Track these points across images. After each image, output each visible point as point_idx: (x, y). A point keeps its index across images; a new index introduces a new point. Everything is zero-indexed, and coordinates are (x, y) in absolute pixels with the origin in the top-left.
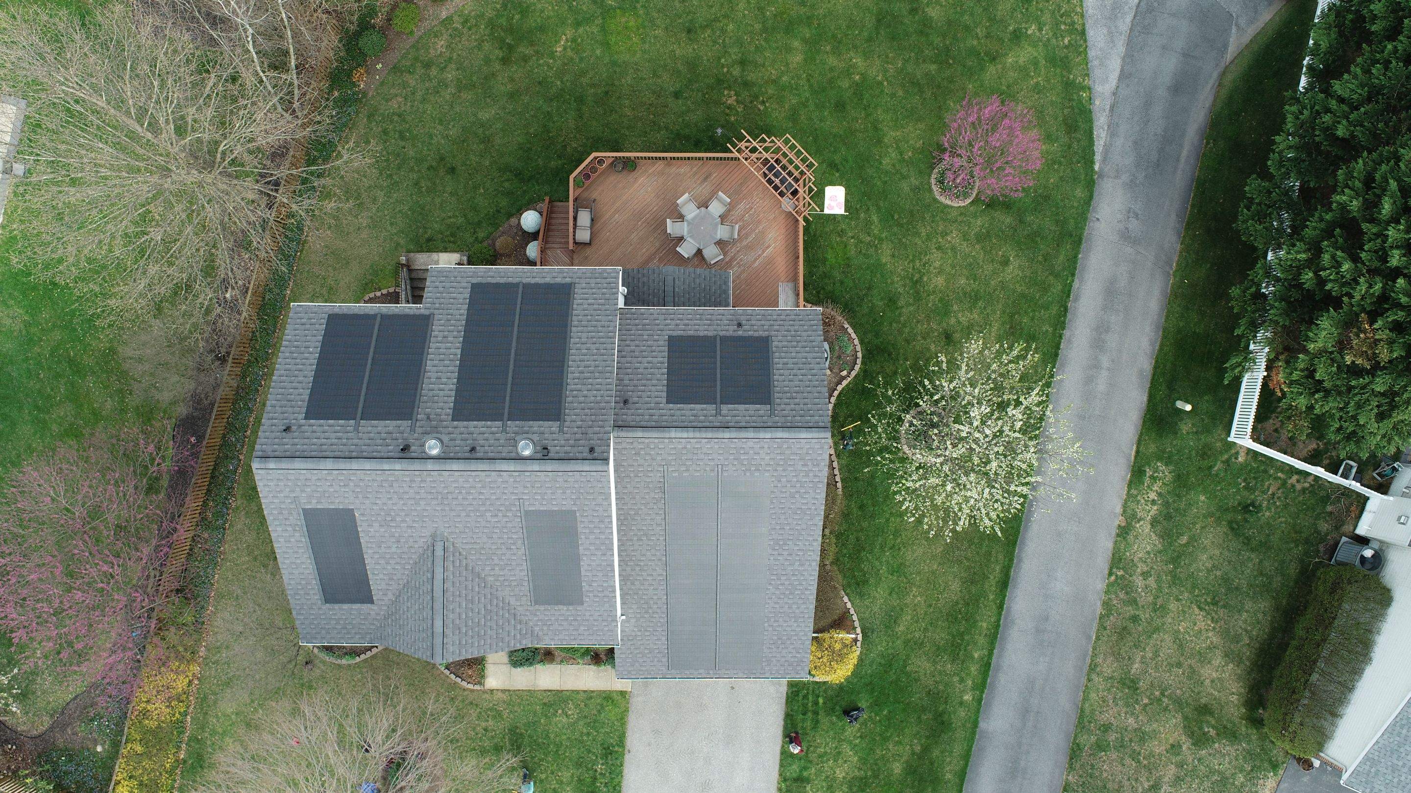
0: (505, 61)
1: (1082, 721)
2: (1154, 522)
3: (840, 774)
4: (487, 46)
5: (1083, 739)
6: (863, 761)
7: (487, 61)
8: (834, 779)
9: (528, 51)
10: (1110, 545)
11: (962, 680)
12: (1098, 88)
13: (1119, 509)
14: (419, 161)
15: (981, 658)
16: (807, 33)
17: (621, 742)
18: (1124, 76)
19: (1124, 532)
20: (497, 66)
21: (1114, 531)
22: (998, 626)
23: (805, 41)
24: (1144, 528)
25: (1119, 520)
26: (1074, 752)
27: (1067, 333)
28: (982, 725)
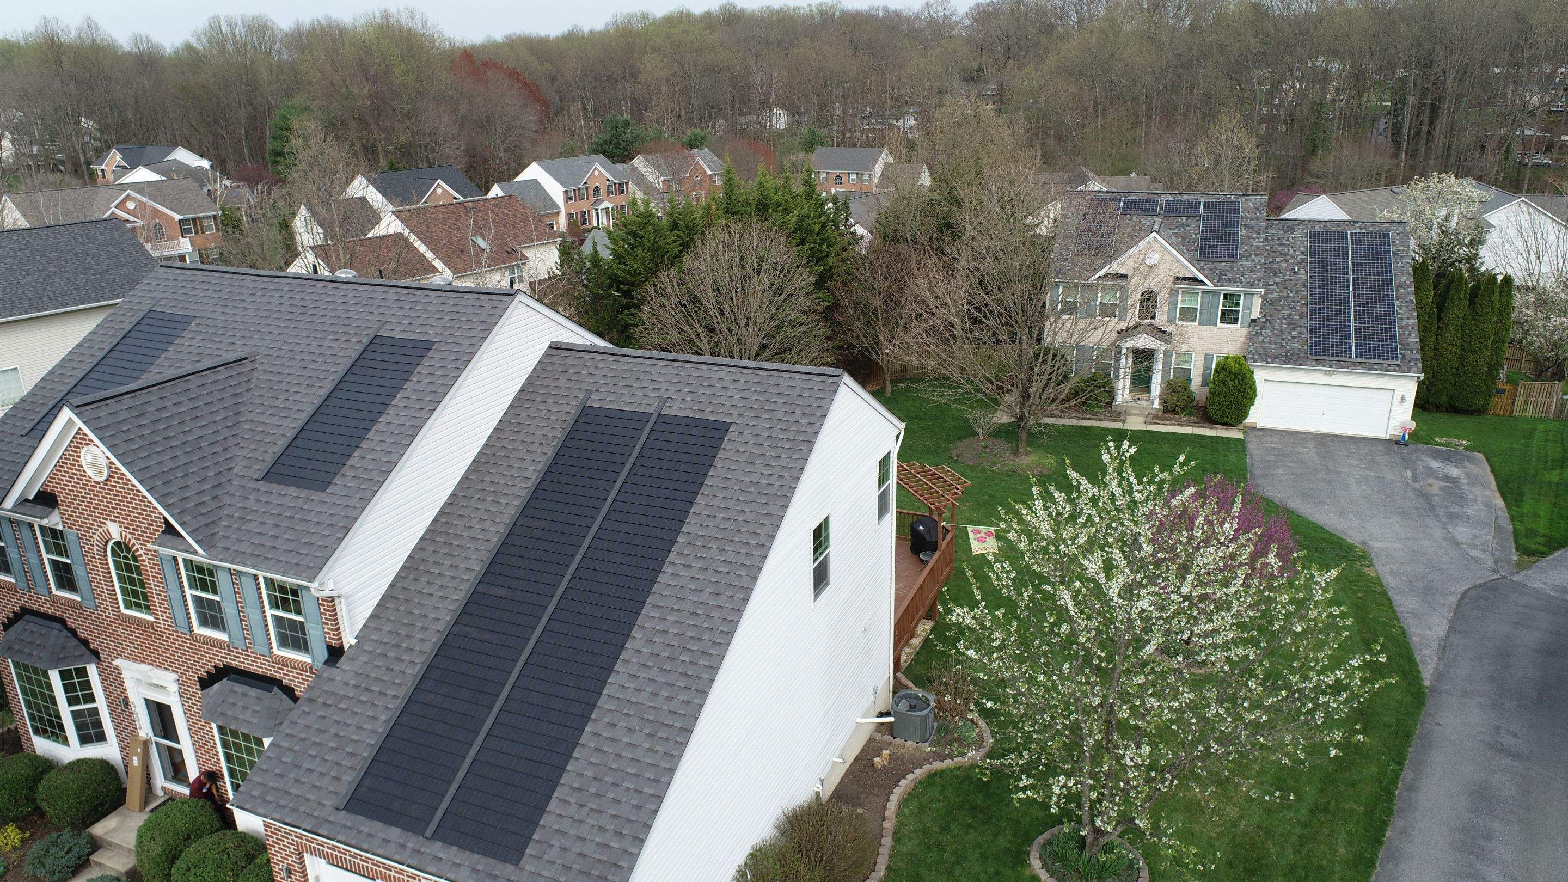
12: (1416, 631)
27: (1397, 823)
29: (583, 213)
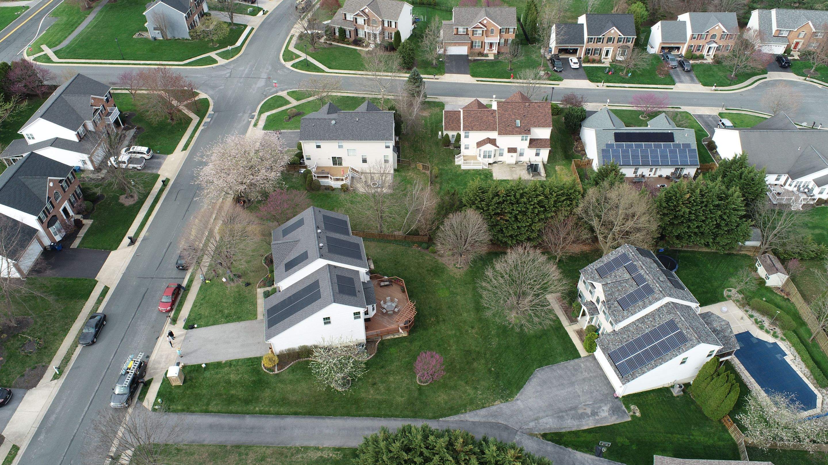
0: (427, 270)
1: (249, 447)
2: (321, 457)
3: (232, 376)
4: (430, 266)
5: (243, 448)
6: (236, 381)
7: (426, 267)
8: (230, 374)
9: (432, 274)
10: (312, 445)
11: (263, 406)
12: (467, 415)
13: (325, 446)
14: (397, 258)
15: (270, 411)
16: (458, 334)
17: (241, 320)
18: (474, 423)
19: (317, 449)
20: (426, 269)
21: (317, 446)
22: (282, 415)
23: (455, 333)
24: (319, 454)
25: (321, 447)
26: (238, 447)
28: (248, 416)
29: (700, 46)
